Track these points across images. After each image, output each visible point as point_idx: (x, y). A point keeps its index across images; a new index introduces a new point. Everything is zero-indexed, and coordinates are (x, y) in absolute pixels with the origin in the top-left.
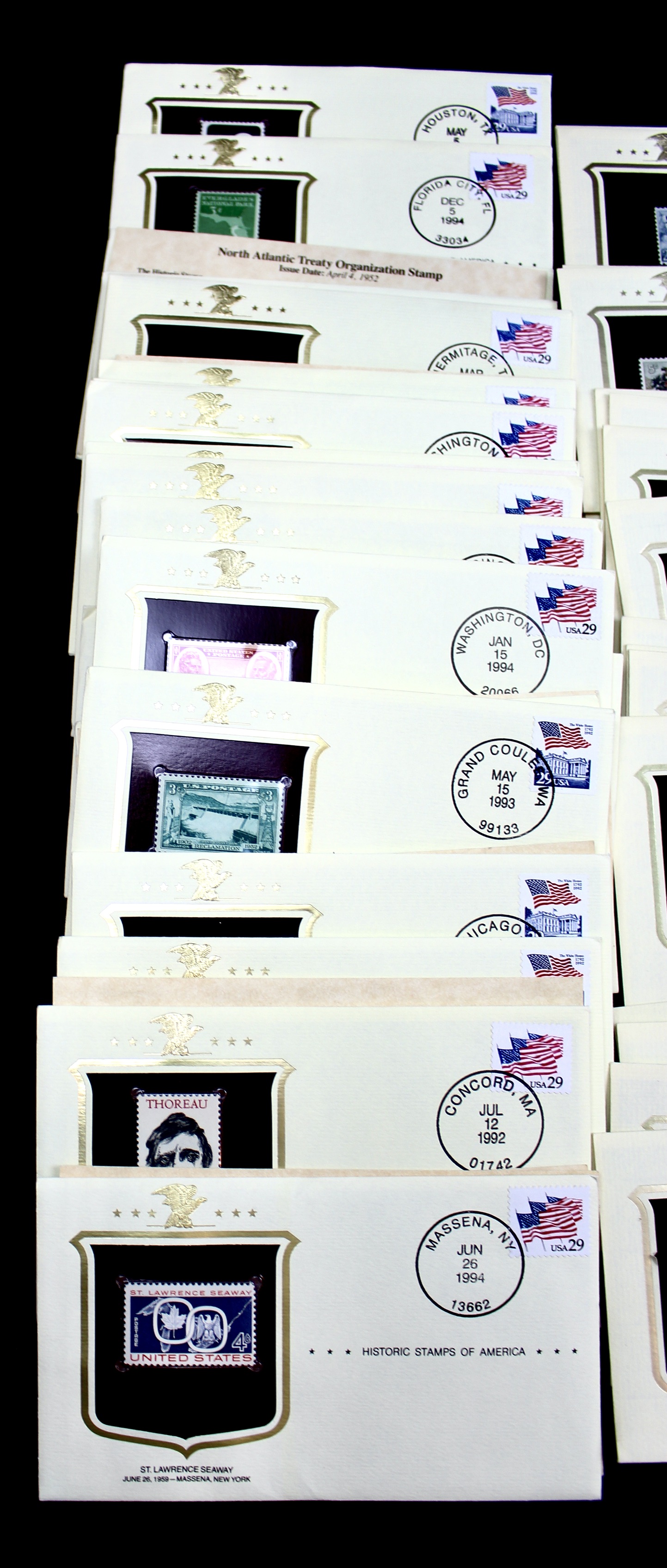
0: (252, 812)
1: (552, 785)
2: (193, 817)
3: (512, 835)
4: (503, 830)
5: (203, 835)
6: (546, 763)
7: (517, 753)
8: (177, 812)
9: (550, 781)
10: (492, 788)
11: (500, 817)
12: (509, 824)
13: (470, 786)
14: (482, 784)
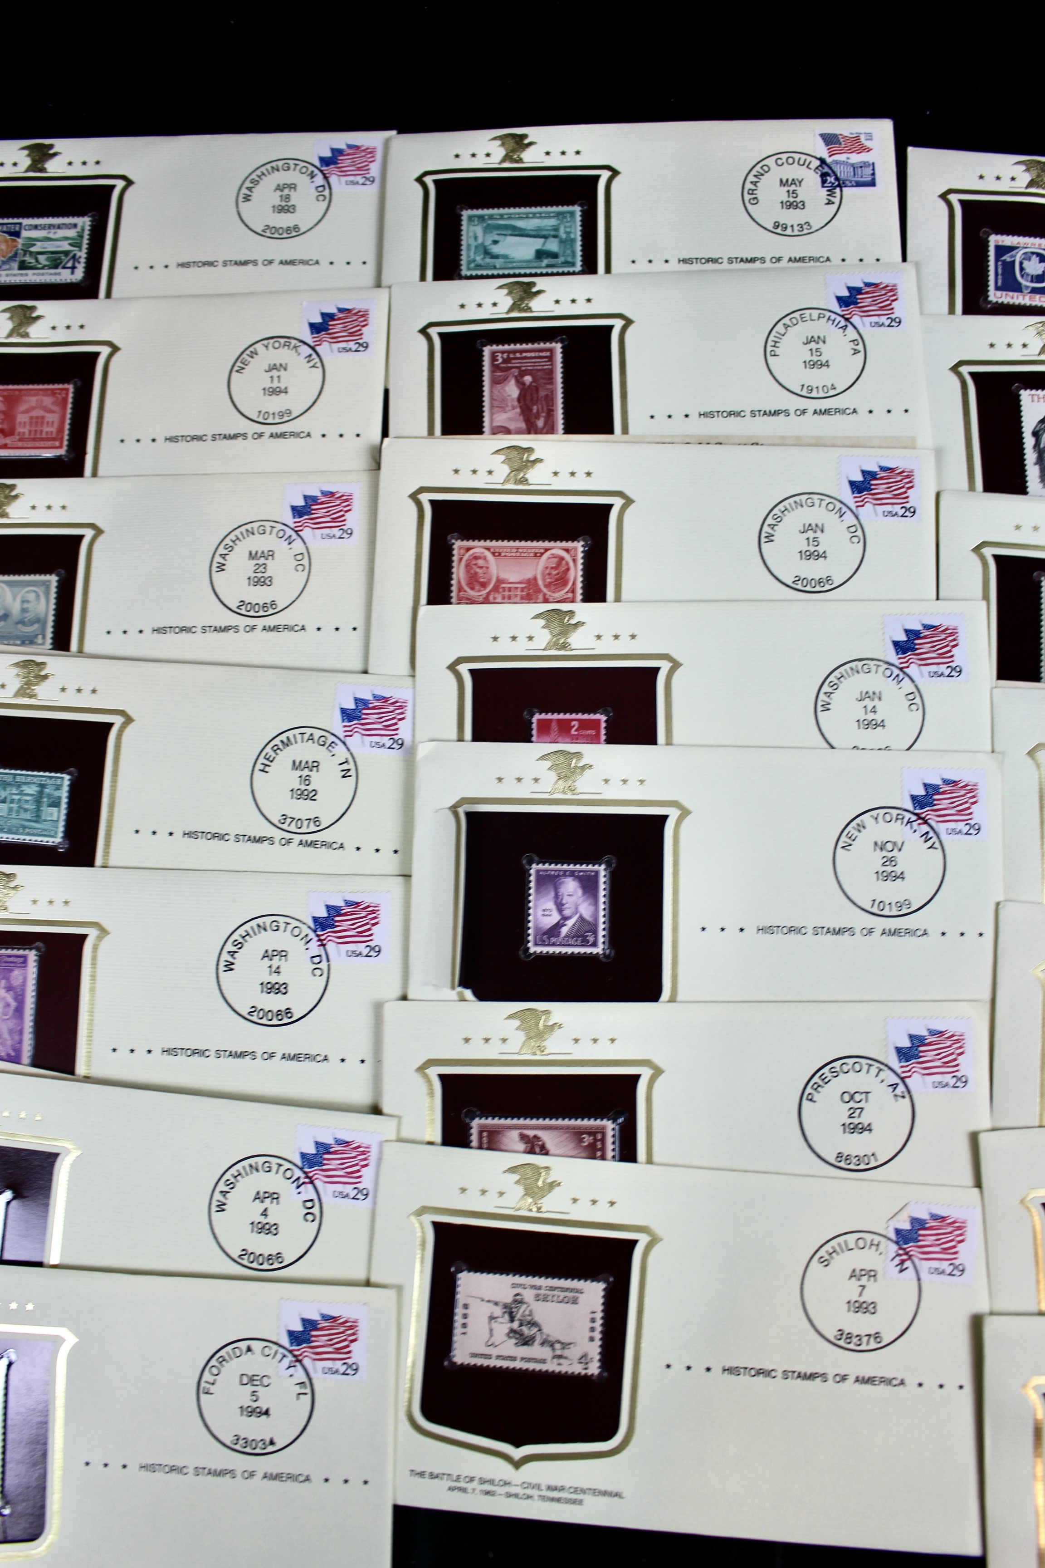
0: (552, 233)
1: (839, 186)
2: (495, 242)
3: (805, 231)
4: (796, 228)
5: (505, 257)
6: (830, 168)
7: (802, 162)
8: (480, 240)
9: (837, 183)
10: (782, 194)
11: (792, 217)
12: (803, 223)
13: (759, 194)
14: (772, 191)
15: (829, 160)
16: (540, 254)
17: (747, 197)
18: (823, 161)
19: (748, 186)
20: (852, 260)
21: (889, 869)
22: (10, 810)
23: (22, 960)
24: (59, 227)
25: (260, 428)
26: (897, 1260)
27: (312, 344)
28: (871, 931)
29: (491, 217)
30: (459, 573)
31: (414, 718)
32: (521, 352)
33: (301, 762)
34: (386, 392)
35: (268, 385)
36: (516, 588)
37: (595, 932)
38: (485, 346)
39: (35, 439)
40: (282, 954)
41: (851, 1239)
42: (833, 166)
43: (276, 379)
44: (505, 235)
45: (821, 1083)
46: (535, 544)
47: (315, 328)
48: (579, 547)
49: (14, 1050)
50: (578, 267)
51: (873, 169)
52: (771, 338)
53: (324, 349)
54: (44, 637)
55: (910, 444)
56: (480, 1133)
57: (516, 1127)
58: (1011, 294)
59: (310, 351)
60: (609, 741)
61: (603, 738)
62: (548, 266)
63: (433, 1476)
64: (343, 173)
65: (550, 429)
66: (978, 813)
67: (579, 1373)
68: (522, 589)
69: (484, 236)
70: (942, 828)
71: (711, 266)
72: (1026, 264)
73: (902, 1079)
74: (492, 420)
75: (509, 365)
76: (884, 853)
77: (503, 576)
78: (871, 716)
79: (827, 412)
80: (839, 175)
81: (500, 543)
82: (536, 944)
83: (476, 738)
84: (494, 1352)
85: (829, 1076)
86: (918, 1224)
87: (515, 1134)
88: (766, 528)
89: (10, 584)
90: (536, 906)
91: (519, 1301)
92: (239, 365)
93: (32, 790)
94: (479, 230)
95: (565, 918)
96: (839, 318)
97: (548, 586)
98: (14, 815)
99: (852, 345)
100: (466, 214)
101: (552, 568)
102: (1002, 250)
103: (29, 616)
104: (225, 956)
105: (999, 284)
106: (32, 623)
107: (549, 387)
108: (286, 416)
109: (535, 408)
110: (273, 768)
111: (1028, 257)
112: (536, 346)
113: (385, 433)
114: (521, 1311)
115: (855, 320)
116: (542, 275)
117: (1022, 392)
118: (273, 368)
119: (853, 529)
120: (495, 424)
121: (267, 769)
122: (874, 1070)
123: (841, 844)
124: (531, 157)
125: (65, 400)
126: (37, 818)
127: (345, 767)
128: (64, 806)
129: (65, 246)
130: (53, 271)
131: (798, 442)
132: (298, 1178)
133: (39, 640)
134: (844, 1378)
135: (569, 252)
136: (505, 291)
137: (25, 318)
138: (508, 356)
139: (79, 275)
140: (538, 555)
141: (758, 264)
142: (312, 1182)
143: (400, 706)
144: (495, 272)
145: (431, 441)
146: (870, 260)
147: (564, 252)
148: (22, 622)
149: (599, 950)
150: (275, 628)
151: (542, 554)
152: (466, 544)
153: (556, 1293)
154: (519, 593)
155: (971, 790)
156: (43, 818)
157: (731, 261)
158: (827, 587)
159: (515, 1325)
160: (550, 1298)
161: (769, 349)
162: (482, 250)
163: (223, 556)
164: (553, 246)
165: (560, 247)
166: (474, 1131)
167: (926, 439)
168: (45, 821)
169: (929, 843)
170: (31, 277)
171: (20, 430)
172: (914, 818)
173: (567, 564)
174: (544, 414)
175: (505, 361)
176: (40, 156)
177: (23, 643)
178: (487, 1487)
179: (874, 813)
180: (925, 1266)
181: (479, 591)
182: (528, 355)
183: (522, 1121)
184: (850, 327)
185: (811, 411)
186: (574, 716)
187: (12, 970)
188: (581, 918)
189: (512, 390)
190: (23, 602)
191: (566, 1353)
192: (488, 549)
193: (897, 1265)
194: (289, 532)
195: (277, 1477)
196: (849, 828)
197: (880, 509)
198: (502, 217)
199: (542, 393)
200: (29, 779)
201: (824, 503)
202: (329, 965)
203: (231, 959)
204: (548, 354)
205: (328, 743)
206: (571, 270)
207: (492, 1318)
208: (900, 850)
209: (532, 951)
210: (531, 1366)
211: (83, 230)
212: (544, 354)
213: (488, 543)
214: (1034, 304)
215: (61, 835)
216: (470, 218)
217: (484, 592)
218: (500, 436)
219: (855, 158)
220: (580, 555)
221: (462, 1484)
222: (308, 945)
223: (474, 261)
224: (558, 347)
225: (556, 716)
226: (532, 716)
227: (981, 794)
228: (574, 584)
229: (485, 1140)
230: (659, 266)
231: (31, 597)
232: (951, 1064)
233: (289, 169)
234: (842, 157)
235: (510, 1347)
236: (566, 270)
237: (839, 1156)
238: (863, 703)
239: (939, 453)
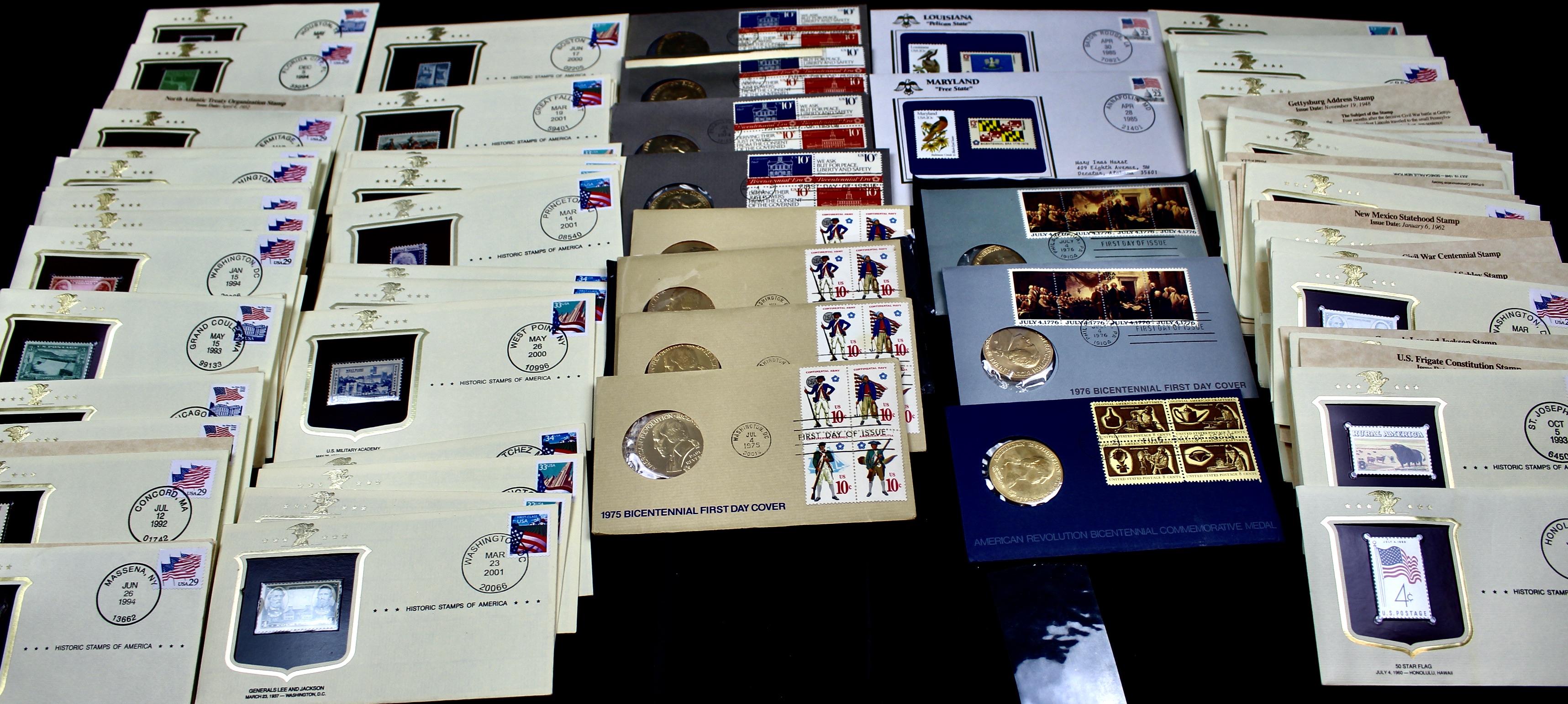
0: (73, 359)
1: (244, 340)
2: (39, 363)
3: (218, 368)
4: (212, 365)
5: (43, 372)
6: (242, 328)
7: (227, 324)
8: (31, 361)
9: (243, 338)
10: (210, 343)
11: (212, 358)
12: (217, 362)
13: (197, 342)
14: (205, 341)
15: (242, 323)
17: (190, 344)
18: (239, 323)
19: (193, 337)
29: (41, 346)
51: (266, 330)
80: (246, 332)
100: (28, 343)
162: (30, 367)
164: (71, 367)
216: (29, 346)
219: (258, 323)
234: (249, 322)
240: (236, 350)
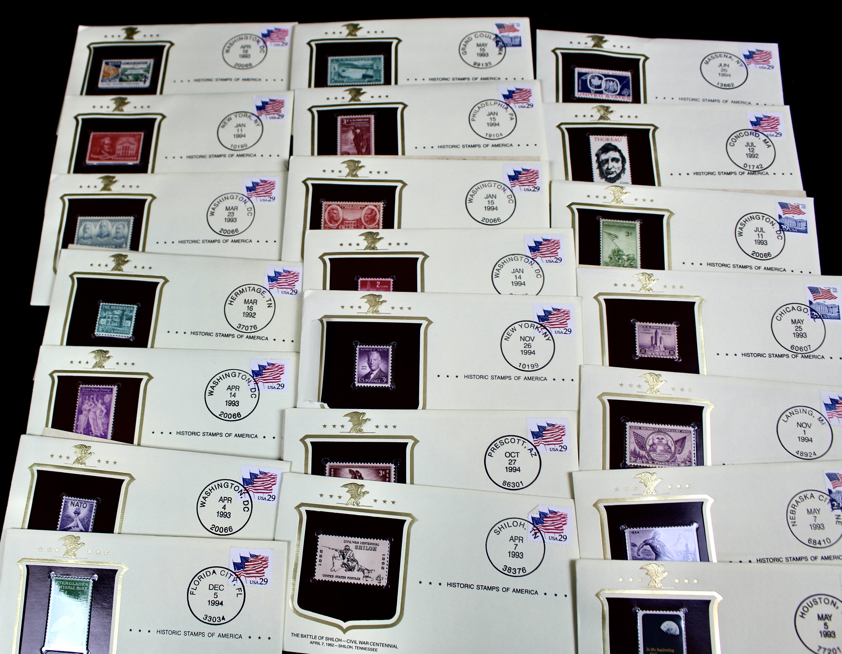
0: (370, 67)
1: (505, 46)
2: (344, 71)
3: (488, 66)
4: (484, 65)
6: (500, 38)
7: (487, 36)
8: (337, 70)
9: (503, 45)
10: (478, 50)
11: (482, 60)
12: (487, 62)
13: (467, 50)
14: (472, 50)
15: (500, 35)
16: (364, 76)
17: (461, 51)
18: (497, 36)
19: (462, 46)
20: (510, 79)
21: (528, 349)
22: (107, 322)
23: (110, 390)
24: (139, 63)
25: (232, 152)
26: (533, 533)
27: (257, 115)
28: (519, 378)
29: (342, 60)
30: (325, 216)
31: (303, 280)
32: (355, 119)
33: (248, 300)
34: (292, 137)
35: (236, 133)
36: (352, 223)
37: (387, 377)
38: (339, 116)
39: (126, 156)
40: (237, 388)
41: (510, 522)
42: (502, 38)
43: (240, 131)
44: (349, 68)
45: (495, 448)
46: (361, 203)
47: (259, 108)
48: (381, 204)
49: (104, 433)
50: (382, 82)
51: (520, 39)
52: (472, 113)
53: (263, 117)
54: (126, 244)
55: (538, 159)
56: (330, 469)
57: (347, 467)
58: (585, 93)
59: (256, 118)
60: (395, 290)
61: (392, 289)
62: (368, 81)
63: (302, 636)
64: (273, 40)
65: (368, 153)
66: (570, 324)
67: (377, 585)
68: (354, 224)
69: (338, 68)
70: (553, 331)
71: (444, 82)
72: (592, 80)
73: (535, 447)
74: (341, 149)
75: (350, 125)
76: (525, 342)
77: (345, 217)
78: (518, 280)
79: (498, 145)
80: (504, 41)
81: (344, 203)
82: (359, 382)
83: (332, 288)
84: (335, 574)
85: (499, 444)
86: (543, 515)
87: (347, 470)
88: (469, 196)
89: (111, 221)
90: (359, 365)
91: (347, 549)
92: (223, 124)
93: (118, 312)
94: (336, 66)
95: (372, 370)
96: (504, 104)
97: (366, 222)
98: (109, 324)
99: (510, 116)
100: (330, 59)
101: (368, 214)
102: (580, 75)
103: (119, 235)
104: (209, 388)
105: (580, 89)
106: (121, 238)
107: (368, 134)
108: (244, 147)
109: (361, 144)
110: (235, 303)
111: (593, 77)
112: (362, 116)
113: (291, 154)
114: (348, 554)
115: (512, 105)
116: (365, 85)
117: (591, 137)
118: (239, 125)
119: (510, 197)
120: (342, 151)
121: (232, 303)
122: (521, 442)
123: (504, 337)
124: (360, 34)
125: (140, 139)
126: (121, 325)
127: (270, 302)
128: (133, 320)
129: (141, 72)
130: (135, 82)
131: (484, 158)
132: (242, 490)
133: (124, 246)
134: (507, 589)
135: (378, 75)
136: (348, 92)
137: (121, 103)
138: (349, 121)
139: (148, 84)
140: (362, 208)
141: (466, 81)
142: (248, 492)
143: (296, 275)
144: (344, 84)
145: (313, 157)
146: (519, 79)
147: (376, 75)
148: (116, 238)
149: (389, 385)
150: (237, 241)
151: (364, 208)
152: (328, 203)
153: (366, 545)
154: (353, 225)
155: (567, 313)
156: (123, 325)
157: (453, 79)
158: (498, 223)
159: (345, 561)
160: (362, 548)
161: (471, 118)
162: (337, 74)
163: (213, 209)
164: (370, 72)
165: (374, 73)
166: (327, 469)
167: (545, 157)
168: (124, 327)
169: (547, 338)
170: (125, 85)
171: (118, 152)
172: (539, 326)
173: (376, 212)
174: (366, 146)
175: (347, 123)
176: (131, 33)
177: (116, 247)
178: (330, 642)
179: (520, 323)
180: (547, 536)
181: (334, 224)
182: (359, 120)
183: (350, 464)
184: (509, 108)
185: (491, 145)
186: (378, 279)
187: (105, 395)
188: (380, 370)
189: (351, 136)
190: (117, 229)
191: (370, 575)
192: (339, 205)
193: (533, 535)
194: (245, 198)
195: (225, 636)
196: (508, 330)
197: (523, 188)
198: (347, 60)
199: (365, 137)
200: (117, 308)
201: (496, 186)
202: (259, 393)
203: (212, 390)
204: (368, 120)
205: (261, 292)
206: (379, 83)
207: (334, 557)
208: (532, 341)
209: (357, 385)
210: (353, 581)
211: (150, 65)
212: (366, 120)
213: (339, 203)
214: (596, 98)
215: (131, 333)
216: (332, 61)
217: (336, 225)
218: (345, 156)
219: (512, 34)
220: (382, 208)
221: (317, 640)
222: (249, 384)
223: (334, 79)
224: (372, 117)
225: (369, 279)
226: (358, 279)
227: (571, 315)
228: (379, 221)
229: (332, 473)
230: (420, 81)
231: (121, 226)
232: (558, 440)
233: (247, 38)
234: (506, 34)
235: (342, 572)
236: (376, 83)
237: (505, 482)
238: (515, 274)
239: (551, 164)
240: (500, 54)
